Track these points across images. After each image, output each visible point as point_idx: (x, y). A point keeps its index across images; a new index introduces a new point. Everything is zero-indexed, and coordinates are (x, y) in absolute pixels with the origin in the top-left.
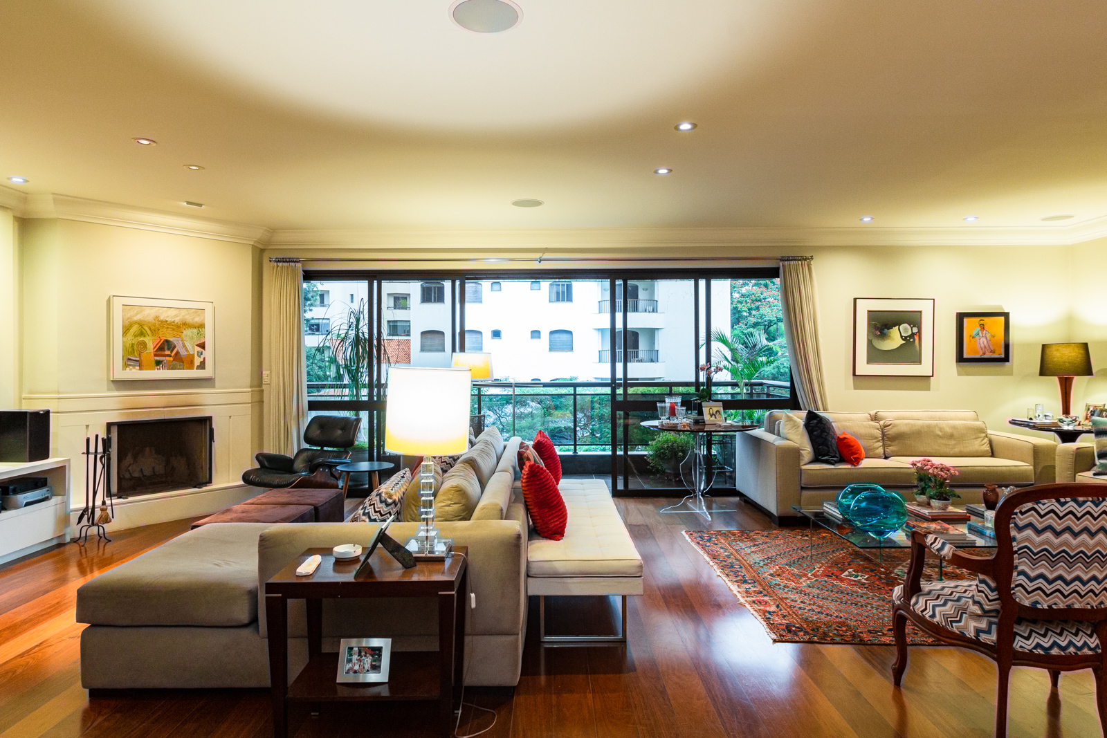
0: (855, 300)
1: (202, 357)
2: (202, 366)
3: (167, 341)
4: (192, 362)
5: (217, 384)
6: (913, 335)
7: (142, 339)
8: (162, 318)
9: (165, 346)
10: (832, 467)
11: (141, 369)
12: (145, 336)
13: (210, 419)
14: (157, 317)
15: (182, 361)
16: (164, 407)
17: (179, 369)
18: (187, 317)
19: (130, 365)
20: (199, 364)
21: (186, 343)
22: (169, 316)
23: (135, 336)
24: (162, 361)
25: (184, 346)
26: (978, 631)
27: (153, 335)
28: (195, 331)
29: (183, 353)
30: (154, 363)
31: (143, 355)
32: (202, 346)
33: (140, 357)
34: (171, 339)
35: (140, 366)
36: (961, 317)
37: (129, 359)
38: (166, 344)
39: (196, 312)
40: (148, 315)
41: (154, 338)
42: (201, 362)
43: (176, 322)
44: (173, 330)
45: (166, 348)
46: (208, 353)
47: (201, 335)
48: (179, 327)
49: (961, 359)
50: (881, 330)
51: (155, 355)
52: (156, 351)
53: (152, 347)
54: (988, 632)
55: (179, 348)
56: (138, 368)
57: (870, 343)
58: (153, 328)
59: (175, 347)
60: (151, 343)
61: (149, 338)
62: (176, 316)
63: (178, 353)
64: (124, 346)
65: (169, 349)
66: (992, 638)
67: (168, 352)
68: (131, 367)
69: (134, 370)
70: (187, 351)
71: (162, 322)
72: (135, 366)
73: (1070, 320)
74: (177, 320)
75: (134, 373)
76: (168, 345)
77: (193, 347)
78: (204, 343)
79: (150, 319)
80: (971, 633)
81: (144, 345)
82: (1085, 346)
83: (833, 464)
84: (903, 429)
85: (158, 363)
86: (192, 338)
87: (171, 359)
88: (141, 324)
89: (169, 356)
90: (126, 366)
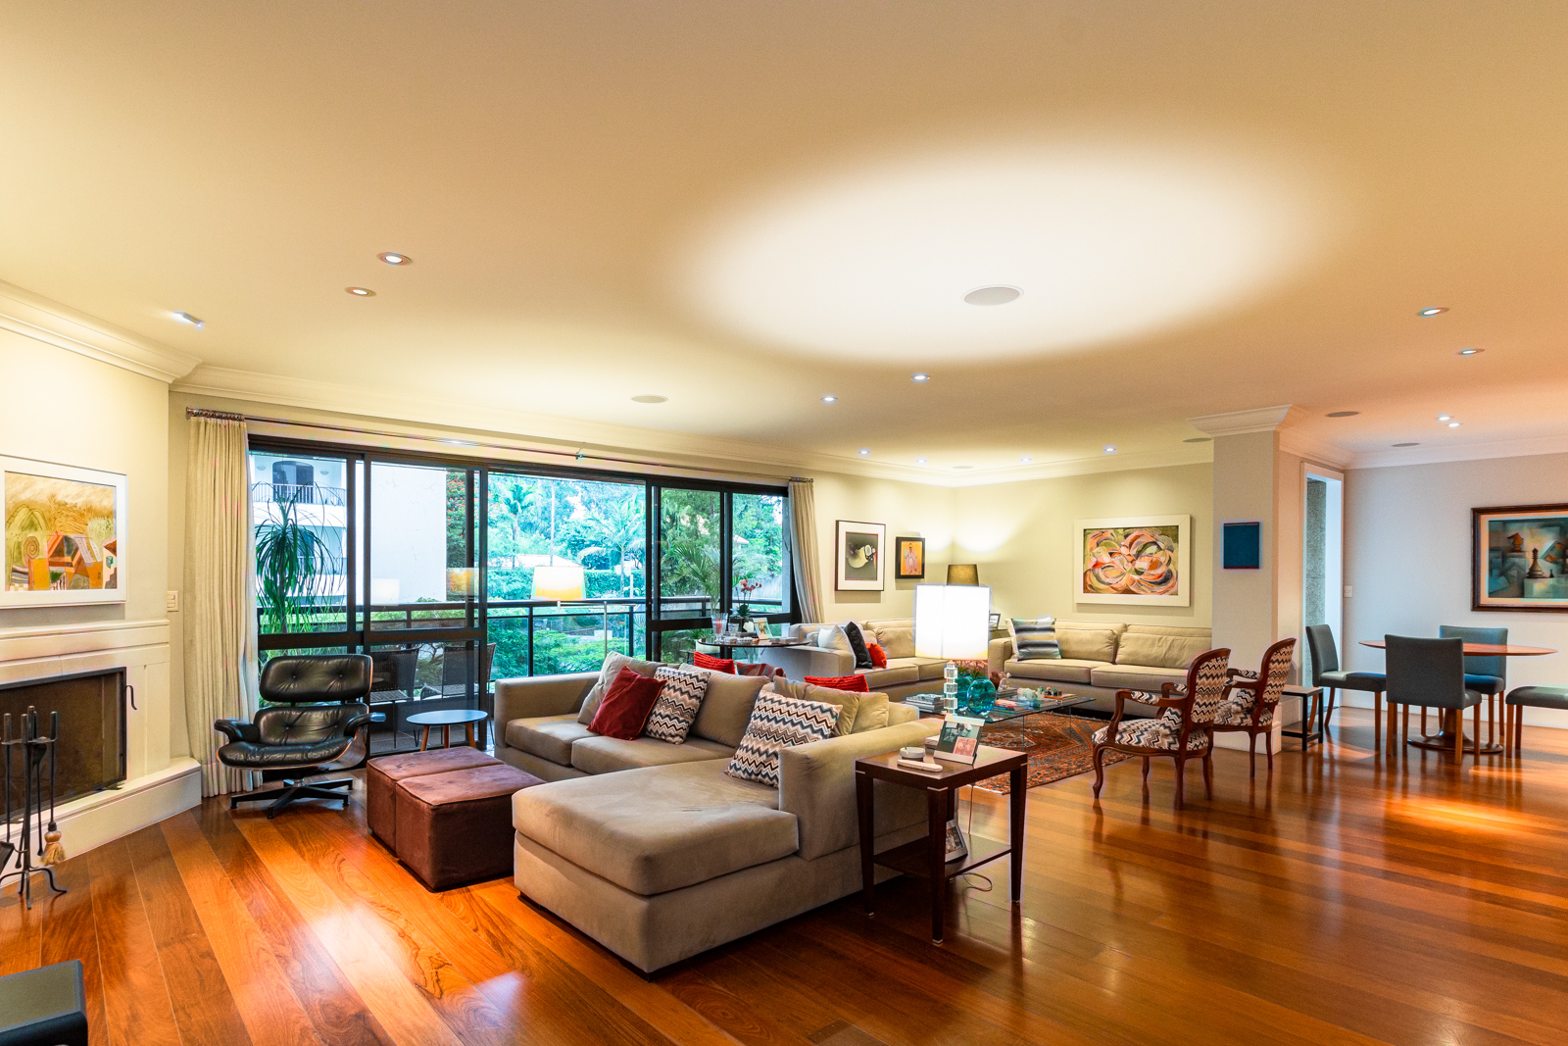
0: (837, 522)
1: (113, 566)
2: (113, 583)
3: (66, 539)
4: (100, 576)
5: (128, 612)
6: (872, 556)
7: (31, 534)
8: (59, 498)
9: (64, 547)
10: (871, 671)
11: (31, 589)
12: (36, 530)
13: (121, 673)
14: (53, 496)
15: (87, 575)
16: (59, 655)
17: (83, 588)
18: (93, 498)
19: (16, 581)
20: (108, 580)
21: (91, 543)
22: (70, 494)
23: (23, 528)
24: (60, 574)
25: (89, 548)
26: (1170, 744)
27: (48, 528)
28: (103, 522)
29: (88, 560)
30: (49, 577)
31: (34, 562)
32: (112, 548)
33: (29, 567)
34: (71, 536)
35: (29, 583)
36: (899, 541)
37: (14, 571)
38: (65, 544)
39: (105, 490)
40: (39, 492)
41: (49, 532)
42: (111, 576)
43: (79, 505)
44: (75, 520)
45: (65, 550)
46: (121, 561)
47: (111, 529)
48: (82, 515)
49: (898, 576)
50: (854, 550)
51: (52, 564)
52: (51, 556)
53: (46, 549)
54: (1175, 743)
55: (82, 552)
56: (26, 586)
57: (847, 559)
58: (47, 515)
59: (77, 549)
60: (45, 543)
61: (41, 532)
62: (79, 495)
63: (81, 559)
64: (7, 547)
65: (69, 553)
66: (1176, 747)
67: (67, 559)
68: (17, 585)
69: (21, 590)
70: (93, 556)
71: (59, 504)
72: (23, 582)
73: (953, 546)
74: (80, 502)
75: (22, 597)
76: (68, 547)
77: (101, 550)
78: (114, 544)
79: (43, 498)
80: (1166, 747)
81: (34, 544)
82: (975, 566)
83: (871, 668)
84: (891, 636)
85: (55, 577)
86: (99, 535)
87: (72, 570)
88: (30, 507)
89: (69, 565)
90: (10, 582)
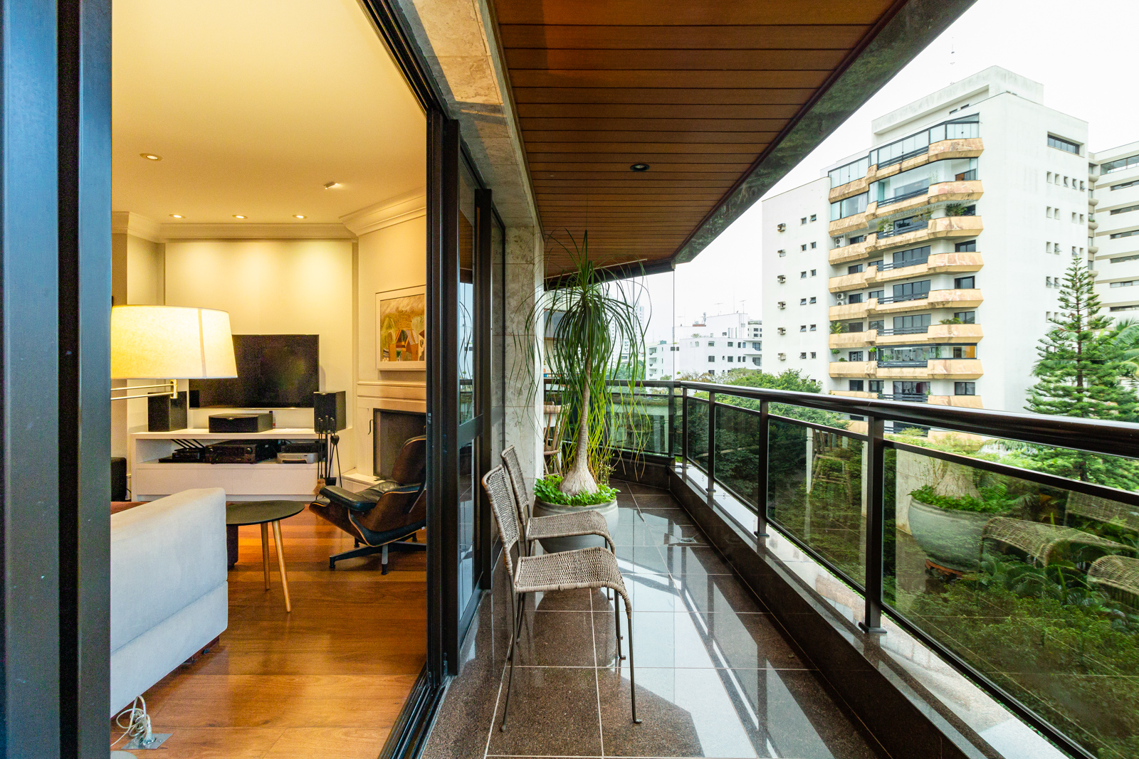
2: (422, 357)
3: (403, 331)
4: (416, 353)
7: (390, 331)
8: (400, 308)
9: (402, 337)
11: (389, 360)
12: (391, 328)
14: (398, 308)
17: (409, 360)
19: (384, 356)
20: (420, 355)
21: (413, 332)
22: (405, 306)
23: (387, 328)
24: (400, 352)
25: (412, 336)
27: (396, 326)
28: (419, 319)
29: (412, 343)
30: (396, 354)
31: (391, 346)
32: (422, 335)
33: (389, 348)
34: (405, 329)
35: (389, 357)
37: (384, 351)
38: (402, 334)
39: (420, 298)
40: (393, 307)
41: (396, 329)
42: (421, 353)
43: (408, 312)
44: (406, 320)
47: (422, 323)
48: (410, 317)
51: (397, 346)
52: (397, 342)
53: (395, 338)
55: (409, 338)
58: (395, 319)
59: (407, 337)
60: (395, 334)
61: (393, 329)
62: (409, 306)
63: (409, 343)
64: (381, 338)
65: (404, 339)
67: (403, 343)
68: (385, 359)
69: (386, 361)
70: (414, 341)
71: (400, 312)
72: (387, 357)
74: (407, 308)
75: (387, 364)
76: (404, 336)
77: (417, 336)
79: (394, 310)
81: (391, 336)
85: (398, 354)
86: (417, 327)
87: (404, 349)
88: (389, 316)
89: (404, 346)
90: (382, 357)
